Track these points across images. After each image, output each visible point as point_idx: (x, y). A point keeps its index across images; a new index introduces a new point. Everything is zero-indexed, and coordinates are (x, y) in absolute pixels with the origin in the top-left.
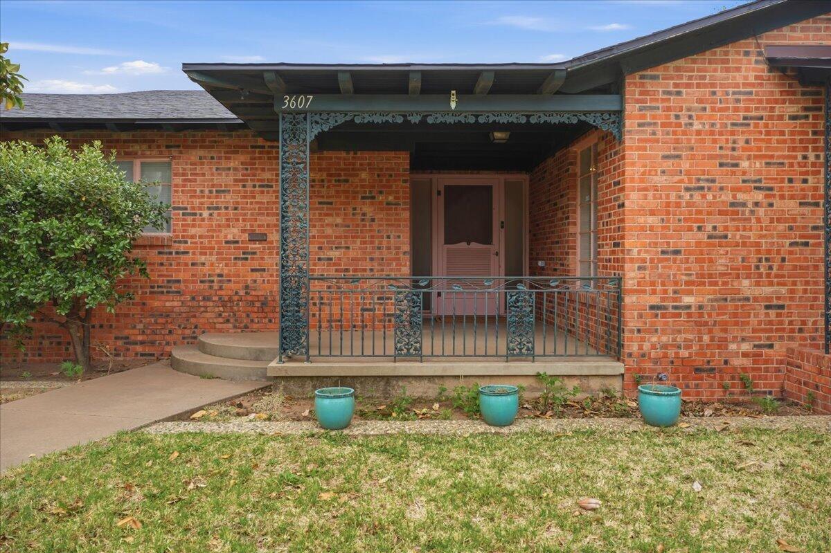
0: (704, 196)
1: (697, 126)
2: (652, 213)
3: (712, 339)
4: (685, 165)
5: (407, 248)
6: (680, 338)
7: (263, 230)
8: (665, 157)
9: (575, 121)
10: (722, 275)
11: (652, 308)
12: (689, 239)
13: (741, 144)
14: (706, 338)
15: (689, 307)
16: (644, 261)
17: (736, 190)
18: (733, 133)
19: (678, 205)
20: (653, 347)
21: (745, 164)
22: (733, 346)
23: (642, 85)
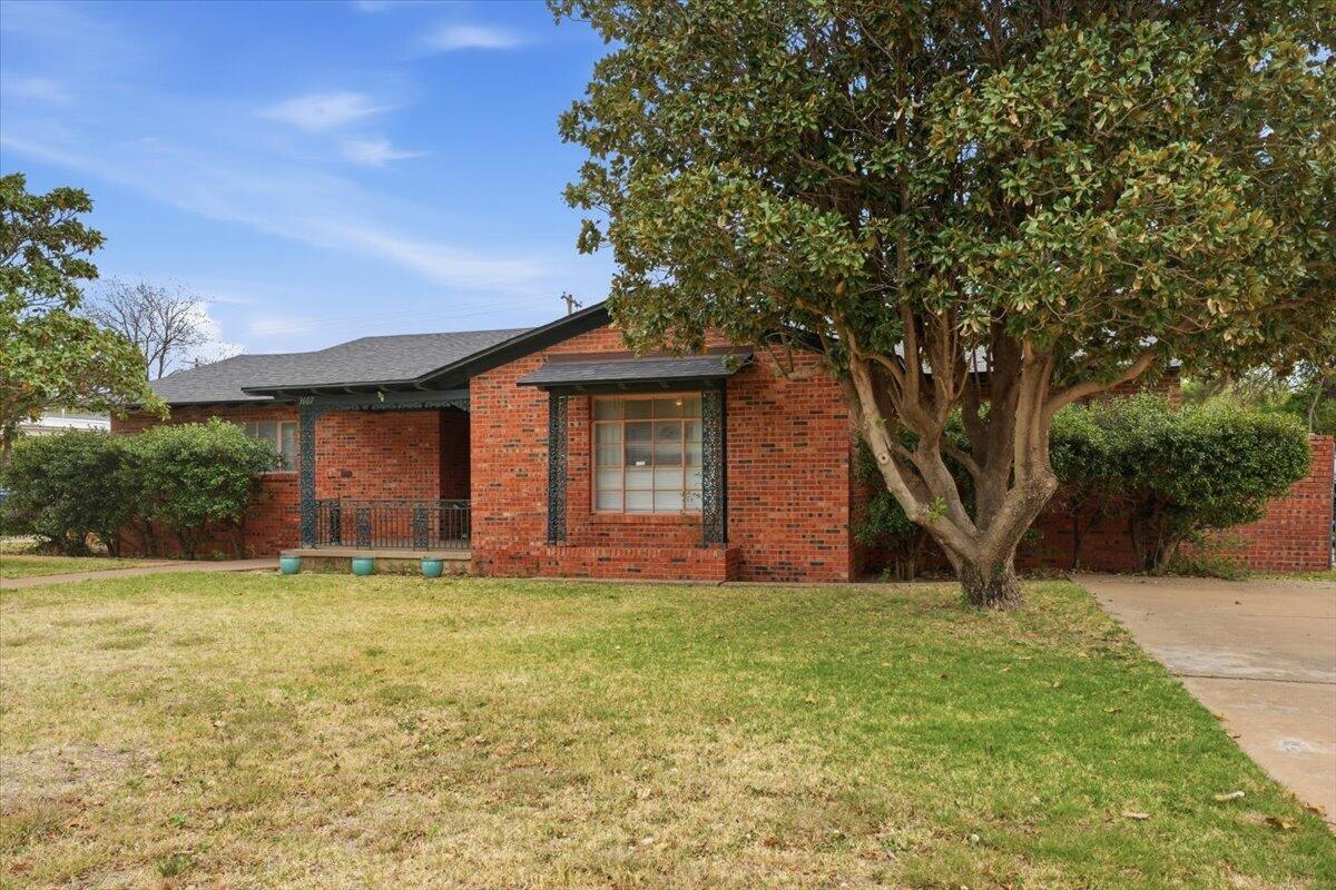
0: (514, 450)
1: (510, 407)
2: (485, 461)
3: (520, 539)
4: (503, 431)
5: (438, 481)
6: (502, 538)
7: (350, 469)
8: (492, 427)
9: (448, 405)
10: (525, 499)
11: (486, 519)
12: (507, 476)
13: (535, 416)
14: (516, 538)
15: (506, 519)
16: (481, 490)
17: (532, 446)
18: (530, 411)
19: (499, 456)
20: (487, 543)
21: (537, 430)
22: (532, 543)
23: (479, 383)
